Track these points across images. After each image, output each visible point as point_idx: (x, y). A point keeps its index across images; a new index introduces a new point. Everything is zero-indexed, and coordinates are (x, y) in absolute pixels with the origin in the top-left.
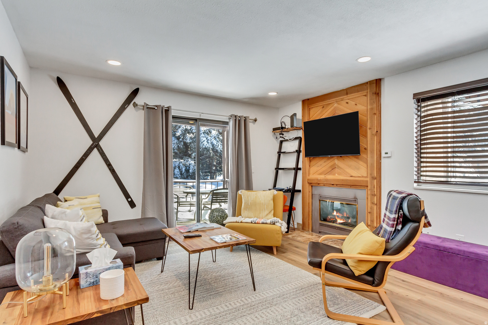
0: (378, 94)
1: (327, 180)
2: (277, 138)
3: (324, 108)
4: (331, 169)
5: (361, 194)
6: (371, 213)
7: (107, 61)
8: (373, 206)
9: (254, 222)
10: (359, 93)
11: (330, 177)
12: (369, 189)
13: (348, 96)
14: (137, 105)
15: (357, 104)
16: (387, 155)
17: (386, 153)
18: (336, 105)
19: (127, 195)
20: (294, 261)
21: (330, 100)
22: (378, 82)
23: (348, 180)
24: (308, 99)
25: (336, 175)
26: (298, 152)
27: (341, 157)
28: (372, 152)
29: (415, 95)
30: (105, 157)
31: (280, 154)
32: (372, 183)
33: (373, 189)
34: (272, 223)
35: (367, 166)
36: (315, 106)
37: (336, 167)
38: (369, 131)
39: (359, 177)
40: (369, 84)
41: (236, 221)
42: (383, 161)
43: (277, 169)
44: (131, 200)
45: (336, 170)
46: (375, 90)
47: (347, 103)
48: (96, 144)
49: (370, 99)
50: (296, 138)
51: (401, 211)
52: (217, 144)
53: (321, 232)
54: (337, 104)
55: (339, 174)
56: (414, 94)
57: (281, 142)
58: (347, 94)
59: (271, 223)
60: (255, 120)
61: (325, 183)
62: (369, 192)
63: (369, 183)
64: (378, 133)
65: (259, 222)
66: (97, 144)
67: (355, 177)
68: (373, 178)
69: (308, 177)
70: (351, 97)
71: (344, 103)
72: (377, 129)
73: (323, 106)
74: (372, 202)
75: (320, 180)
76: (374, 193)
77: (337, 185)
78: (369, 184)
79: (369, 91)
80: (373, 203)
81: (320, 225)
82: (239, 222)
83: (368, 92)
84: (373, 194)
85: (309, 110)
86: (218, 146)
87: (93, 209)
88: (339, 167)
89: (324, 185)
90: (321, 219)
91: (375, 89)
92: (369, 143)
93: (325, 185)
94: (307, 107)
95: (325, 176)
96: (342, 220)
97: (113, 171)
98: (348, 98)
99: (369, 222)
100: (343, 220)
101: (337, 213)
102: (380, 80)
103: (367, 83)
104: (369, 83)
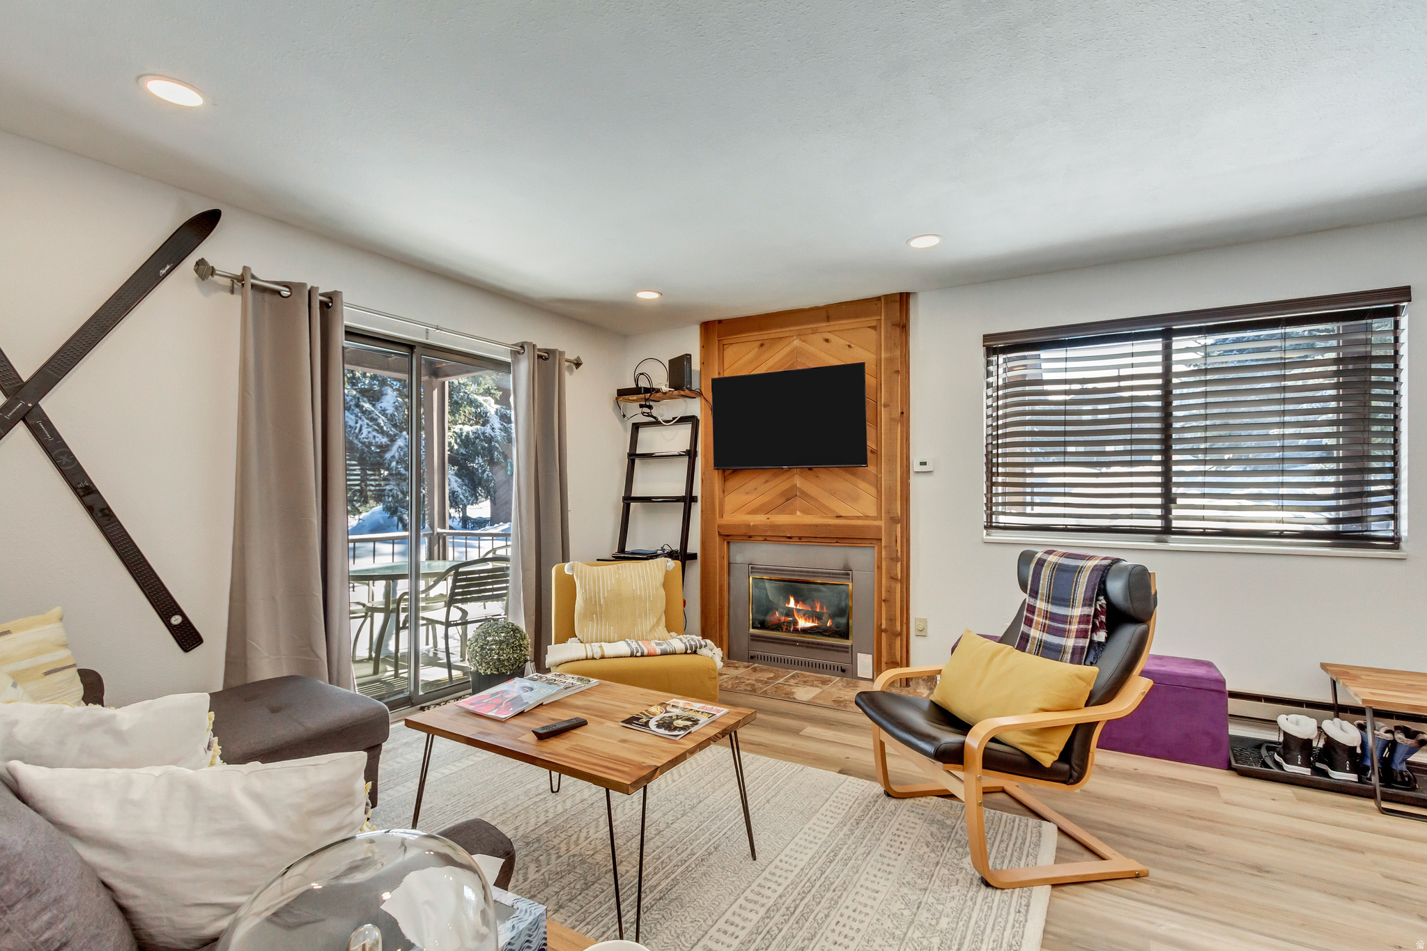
0: (903, 327)
1: (774, 527)
2: (624, 416)
3: (763, 347)
4: (782, 500)
5: (861, 559)
6: (888, 601)
7: (141, 80)
8: (893, 584)
9: (639, 654)
10: (858, 320)
11: (781, 519)
12: (883, 545)
13: (832, 323)
14: (213, 271)
15: (852, 345)
16: (924, 468)
17: (923, 464)
18: (796, 343)
19: (164, 604)
20: (759, 745)
21: (783, 330)
22: (903, 299)
23: (829, 525)
24: (720, 322)
25: (798, 513)
26: (691, 454)
27: (810, 469)
28: (891, 460)
29: (987, 338)
30: (70, 461)
31: (634, 460)
32: (891, 533)
33: (894, 545)
34: (690, 651)
35: (879, 492)
36: (738, 340)
37: (798, 494)
38: (884, 413)
39: (858, 518)
40: (883, 302)
41: (587, 657)
42: (915, 481)
43: (628, 499)
44: (183, 622)
45: (798, 502)
46: (899, 318)
47: (827, 340)
48: (25, 406)
49: (886, 338)
50: (683, 420)
51: (1101, 598)
52: (356, 423)
53: (754, 657)
54: (801, 339)
55: (805, 511)
56: (984, 336)
57: (636, 427)
58: (828, 319)
59: (687, 649)
60: (578, 364)
61: (769, 534)
62: (883, 553)
63: (883, 532)
64: (904, 417)
65: (652, 652)
66: (30, 405)
67: (848, 519)
68: (894, 520)
69: (719, 521)
70: (836, 328)
71: (818, 338)
72: (902, 408)
73: (760, 342)
74: (892, 575)
75: (755, 527)
76: (895, 554)
77: (800, 538)
78: (883, 535)
79: (883, 318)
80: (893, 578)
81: (752, 640)
82: (595, 656)
83: (881, 319)
84: (894, 556)
85: (722, 348)
86: (361, 430)
87: (47, 673)
88: (805, 495)
89: (765, 540)
90: (755, 625)
91: (898, 315)
92: (885, 439)
93: (768, 539)
94: (717, 342)
95: (768, 516)
96: (811, 621)
97: (103, 516)
98: (829, 329)
99: (884, 622)
100: (813, 622)
101: (796, 605)
102: (908, 294)
103: (879, 299)
104: (883, 300)
